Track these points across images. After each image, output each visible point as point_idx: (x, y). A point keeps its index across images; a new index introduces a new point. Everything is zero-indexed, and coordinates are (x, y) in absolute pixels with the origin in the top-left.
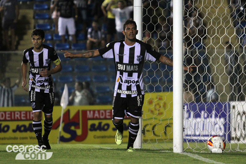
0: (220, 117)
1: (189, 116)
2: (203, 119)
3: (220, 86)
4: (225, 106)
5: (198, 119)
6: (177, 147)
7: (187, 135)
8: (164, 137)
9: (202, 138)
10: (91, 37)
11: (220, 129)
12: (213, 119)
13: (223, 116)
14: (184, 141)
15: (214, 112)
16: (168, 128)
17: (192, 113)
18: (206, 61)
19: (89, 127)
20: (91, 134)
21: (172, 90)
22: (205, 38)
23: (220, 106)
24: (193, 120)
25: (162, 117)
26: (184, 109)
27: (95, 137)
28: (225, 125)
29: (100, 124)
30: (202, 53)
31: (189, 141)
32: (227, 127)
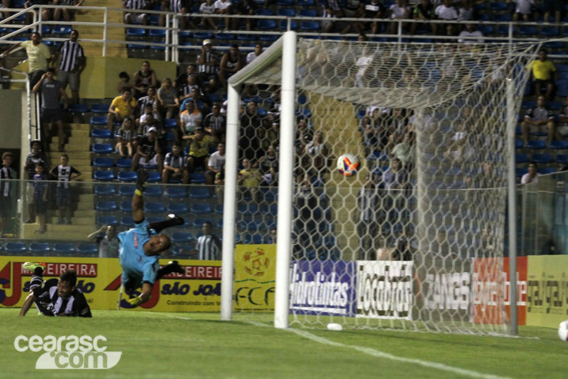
0: (342, 282)
1: (300, 279)
2: (318, 283)
3: (343, 238)
4: (350, 266)
5: (312, 283)
6: (280, 321)
7: (295, 305)
8: (264, 306)
9: (316, 309)
10: (169, 165)
11: (342, 297)
12: (333, 284)
13: (346, 279)
14: (291, 312)
15: (334, 274)
16: (269, 294)
17: (304, 274)
18: (325, 202)
19: (161, 289)
20: (164, 298)
21: (275, 242)
22: (324, 171)
23: (341, 265)
24: (304, 284)
25: (262, 278)
26: (292, 268)
27: (169, 303)
28: (349, 292)
29: (177, 284)
30: (319, 192)
31: (298, 312)
32: (351, 293)
